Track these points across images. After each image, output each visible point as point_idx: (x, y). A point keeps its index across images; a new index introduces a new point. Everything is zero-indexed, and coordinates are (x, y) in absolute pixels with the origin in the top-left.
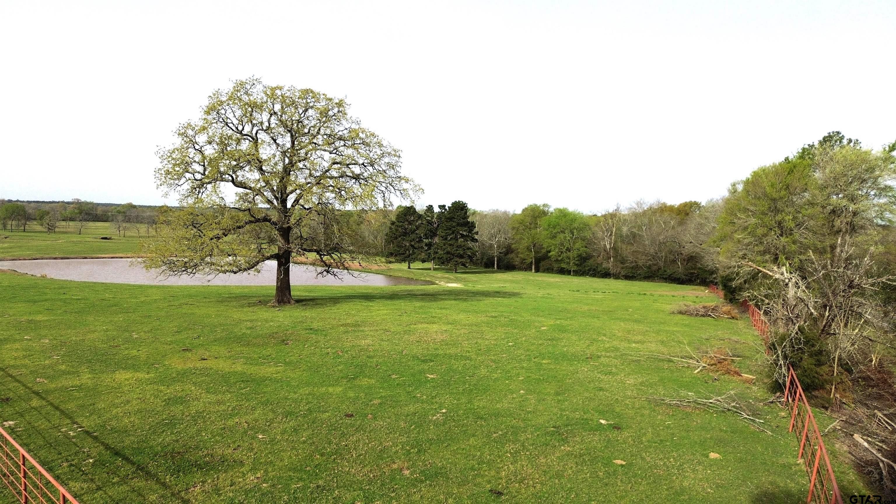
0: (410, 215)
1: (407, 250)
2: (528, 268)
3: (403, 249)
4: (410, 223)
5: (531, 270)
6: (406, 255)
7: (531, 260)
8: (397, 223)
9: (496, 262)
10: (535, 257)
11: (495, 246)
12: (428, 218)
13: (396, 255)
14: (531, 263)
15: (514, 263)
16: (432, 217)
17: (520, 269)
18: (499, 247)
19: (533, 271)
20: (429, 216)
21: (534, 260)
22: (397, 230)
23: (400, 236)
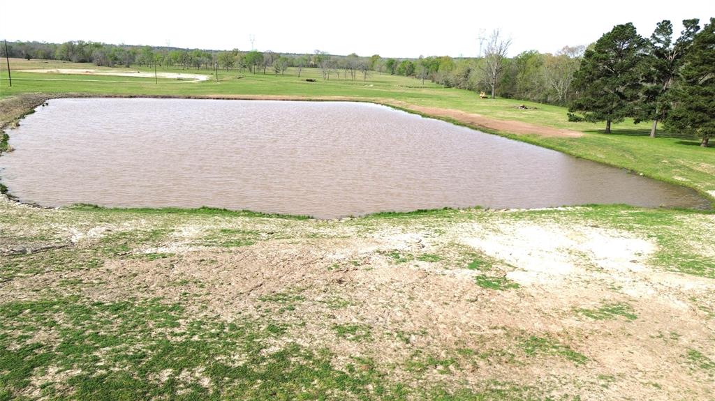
0: (623, 40)
1: (609, 100)
3: (602, 99)
4: (620, 54)
6: (605, 109)
8: (597, 55)
12: (659, 45)
13: (587, 109)
16: (667, 43)
22: (595, 67)
23: (599, 77)
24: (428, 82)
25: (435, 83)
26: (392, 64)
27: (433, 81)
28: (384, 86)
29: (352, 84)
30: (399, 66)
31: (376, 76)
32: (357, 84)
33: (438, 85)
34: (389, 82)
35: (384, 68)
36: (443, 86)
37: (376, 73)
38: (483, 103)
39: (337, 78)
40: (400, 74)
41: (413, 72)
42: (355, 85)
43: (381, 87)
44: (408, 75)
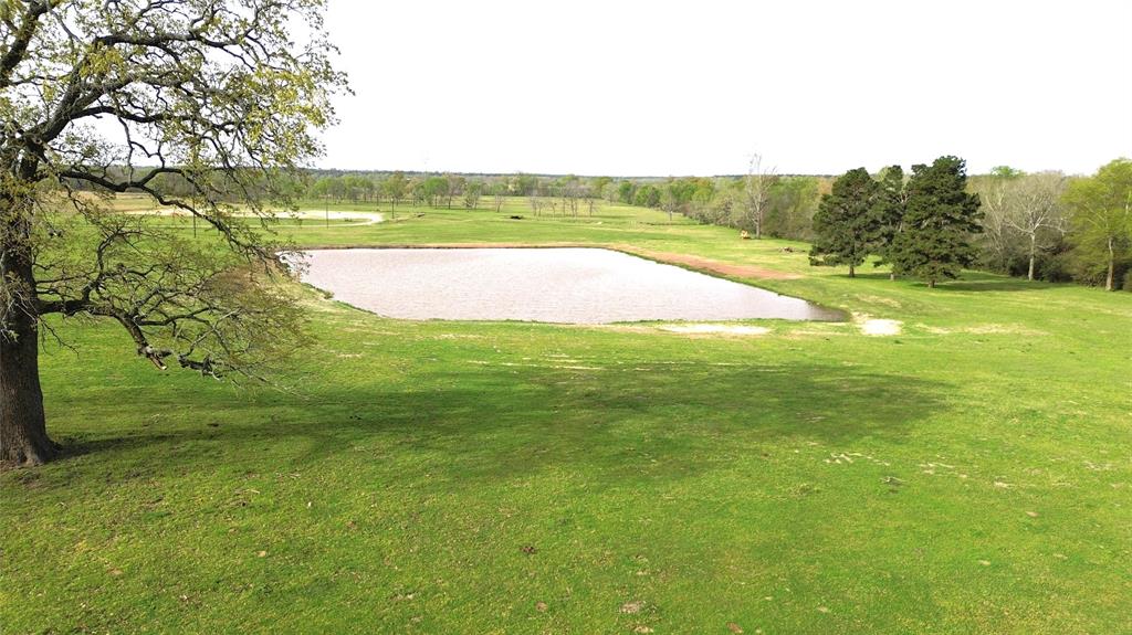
0: (858, 184)
2: (1097, 281)
3: (840, 243)
4: (856, 198)
5: (1104, 285)
6: (846, 252)
7: (1104, 267)
8: (834, 199)
9: (1031, 268)
10: (1114, 261)
11: (1033, 238)
12: (891, 189)
13: (829, 252)
14: (1106, 272)
15: (1069, 271)
16: (899, 187)
17: (1081, 282)
18: (1040, 239)
19: (1109, 287)
20: (892, 186)
21: (1111, 268)
22: (832, 210)
24: (677, 216)
25: (687, 218)
26: (628, 189)
27: (685, 215)
28: (617, 223)
29: (574, 222)
30: (637, 193)
31: (606, 208)
32: (579, 221)
33: (691, 221)
34: (624, 217)
35: (617, 196)
36: (698, 222)
37: (606, 203)
38: (742, 246)
39: (551, 212)
40: (639, 204)
41: (657, 201)
42: (577, 224)
43: (613, 225)
44: (651, 206)
